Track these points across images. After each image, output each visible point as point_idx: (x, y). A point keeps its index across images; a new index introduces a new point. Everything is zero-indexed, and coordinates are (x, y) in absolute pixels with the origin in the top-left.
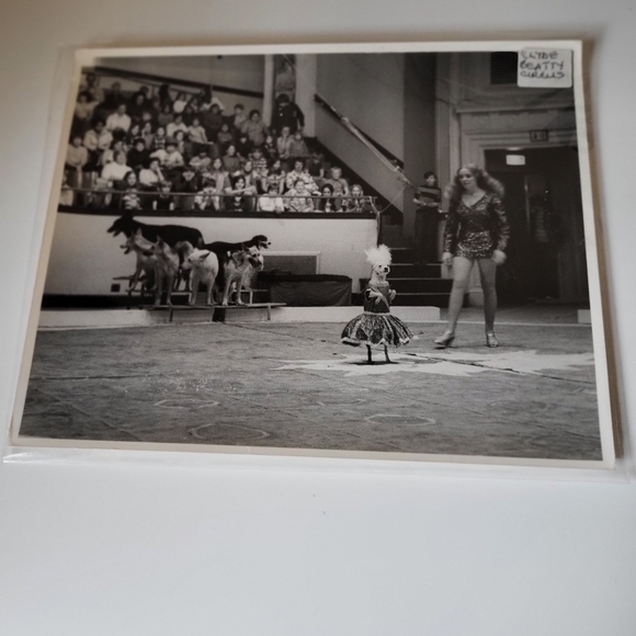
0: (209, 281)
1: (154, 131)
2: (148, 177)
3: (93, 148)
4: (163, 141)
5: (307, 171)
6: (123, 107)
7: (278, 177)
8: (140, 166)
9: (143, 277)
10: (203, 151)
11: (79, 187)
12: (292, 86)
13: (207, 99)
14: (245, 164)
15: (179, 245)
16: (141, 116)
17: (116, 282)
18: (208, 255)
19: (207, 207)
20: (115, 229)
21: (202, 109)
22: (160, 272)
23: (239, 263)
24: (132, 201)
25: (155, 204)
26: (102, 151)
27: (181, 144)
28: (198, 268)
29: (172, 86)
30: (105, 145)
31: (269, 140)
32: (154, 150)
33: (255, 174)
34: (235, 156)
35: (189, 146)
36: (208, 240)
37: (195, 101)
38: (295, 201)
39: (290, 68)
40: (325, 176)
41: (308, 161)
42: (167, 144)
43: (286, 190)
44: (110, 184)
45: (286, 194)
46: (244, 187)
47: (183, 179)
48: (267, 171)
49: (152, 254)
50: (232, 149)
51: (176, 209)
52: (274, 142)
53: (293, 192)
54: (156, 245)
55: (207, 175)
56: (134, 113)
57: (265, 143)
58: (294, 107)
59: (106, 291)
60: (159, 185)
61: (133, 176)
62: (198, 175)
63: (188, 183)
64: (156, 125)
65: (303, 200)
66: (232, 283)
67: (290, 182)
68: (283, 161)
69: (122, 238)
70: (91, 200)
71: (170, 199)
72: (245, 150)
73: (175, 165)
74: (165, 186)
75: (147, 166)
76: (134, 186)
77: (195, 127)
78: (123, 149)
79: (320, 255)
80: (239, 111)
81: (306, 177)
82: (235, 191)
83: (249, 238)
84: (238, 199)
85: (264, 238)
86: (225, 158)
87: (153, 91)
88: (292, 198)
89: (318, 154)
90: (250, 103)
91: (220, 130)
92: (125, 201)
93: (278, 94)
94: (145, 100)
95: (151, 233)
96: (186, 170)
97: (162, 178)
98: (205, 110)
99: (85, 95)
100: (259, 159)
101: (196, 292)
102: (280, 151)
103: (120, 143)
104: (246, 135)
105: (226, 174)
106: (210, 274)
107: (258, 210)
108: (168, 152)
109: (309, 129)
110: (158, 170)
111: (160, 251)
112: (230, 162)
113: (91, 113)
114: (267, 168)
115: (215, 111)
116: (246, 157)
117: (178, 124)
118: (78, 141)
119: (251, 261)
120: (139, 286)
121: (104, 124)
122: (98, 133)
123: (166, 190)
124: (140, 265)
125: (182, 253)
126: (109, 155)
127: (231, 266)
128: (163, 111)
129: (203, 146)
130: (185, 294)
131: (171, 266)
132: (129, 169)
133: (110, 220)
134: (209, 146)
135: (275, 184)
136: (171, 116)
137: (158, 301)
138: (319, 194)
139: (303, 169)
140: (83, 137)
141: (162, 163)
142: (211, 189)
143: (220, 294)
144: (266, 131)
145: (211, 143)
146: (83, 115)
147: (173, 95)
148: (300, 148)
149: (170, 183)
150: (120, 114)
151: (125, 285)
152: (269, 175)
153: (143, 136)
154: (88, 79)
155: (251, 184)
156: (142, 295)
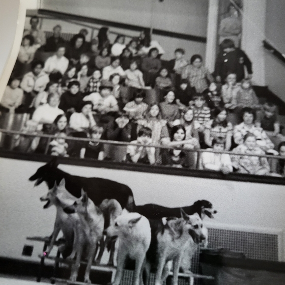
0: (137, 254)
1: (90, 74)
2: (79, 121)
3: (29, 90)
4: (99, 84)
5: (259, 124)
6: (62, 50)
7: (224, 130)
8: (72, 109)
9: (60, 240)
10: (139, 97)
11: (9, 129)
12: (239, 31)
13: (146, 42)
14: (185, 112)
15: (105, 203)
16: (78, 58)
17: (29, 243)
18: (138, 220)
19: (140, 160)
20: (38, 177)
21: (140, 52)
22: (81, 237)
23: (176, 235)
24: (59, 147)
25: (83, 151)
26: (37, 93)
27: (117, 87)
28: (125, 235)
29: (111, 29)
30: (40, 87)
31: (213, 87)
32: (88, 93)
33: (197, 125)
34: (174, 102)
35: (125, 90)
36: (140, 200)
37: (134, 44)
38: (246, 160)
39: (236, 13)
40: (281, 132)
41: (258, 112)
42: (102, 88)
43: (234, 145)
44: (40, 127)
45: (235, 150)
46: (184, 139)
47: (116, 125)
48: (211, 122)
49: (73, 211)
50: (171, 96)
51: (106, 159)
52: (219, 90)
53: (242, 148)
54: (79, 200)
55: (142, 122)
56: (72, 54)
57: (207, 91)
58: (240, 53)
59: (17, 254)
60: (91, 131)
61: (64, 119)
62: (133, 123)
63: (121, 130)
64: (92, 67)
65: (255, 160)
66: (167, 261)
67: (238, 136)
68: (229, 111)
69: (44, 189)
70: (17, 143)
71: (100, 147)
72: (186, 97)
73: (108, 110)
74: (95, 132)
75: (79, 110)
76: (64, 131)
77: (132, 71)
78: (57, 91)
79: (282, 234)
80: (179, 55)
81: (257, 131)
82: (174, 143)
83: (190, 203)
84: (177, 152)
85: (207, 204)
86: (163, 105)
87: (92, 34)
88: (241, 156)
89: (270, 105)
90: (191, 48)
91: (158, 75)
92: (51, 147)
93: (222, 39)
94: (84, 42)
95: (75, 185)
96: (119, 116)
97: (93, 123)
98: (144, 54)
99: (29, 38)
100: (202, 108)
101: (121, 269)
102: (226, 100)
103: (55, 85)
104: (186, 81)
105: (164, 122)
106: (140, 245)
107: (201, 168)
108: (102, 96)
109: (259, 76)
110: (91, 114)
111: (83, 209)
112: (168, 109)
113: (32, 56)
114: (211, 118)
115: (154, 54)
116: (187, 104)
117: (115, 67)
118: (16, 83)
119: (192, 233)
120: (54, 251)
121: (43, 66)
122: (36, 74)
123: (97, 137)
124: (59, 225)
125: (107, 214)
126: (42, 97)
127: (165, 238)
128: (101, 54)
129: (139, 90)
130: (107, 269)
131: (93, 229)
132: (61, 112)
133: (34, 167)
134: (145, 91)
135: (220, 138)
136: (108, 59)
137: (75, 275)
138: (276, 153)
139: (254, 122)
140: (21, 80)
141: (95, 107)
142: (146, 138)
143: (152, 276)
144: (210, 78)
145: (149, 88)
146: (24, 58)
147: (111, 38)
148: (249, 98)
149: (101, 129)
150: (59, 57)
151: (38, 248)
152: (213, 126)
153: (79, 79)
154: (31, 22)
155: (193, 135)
156: (57, 264)
